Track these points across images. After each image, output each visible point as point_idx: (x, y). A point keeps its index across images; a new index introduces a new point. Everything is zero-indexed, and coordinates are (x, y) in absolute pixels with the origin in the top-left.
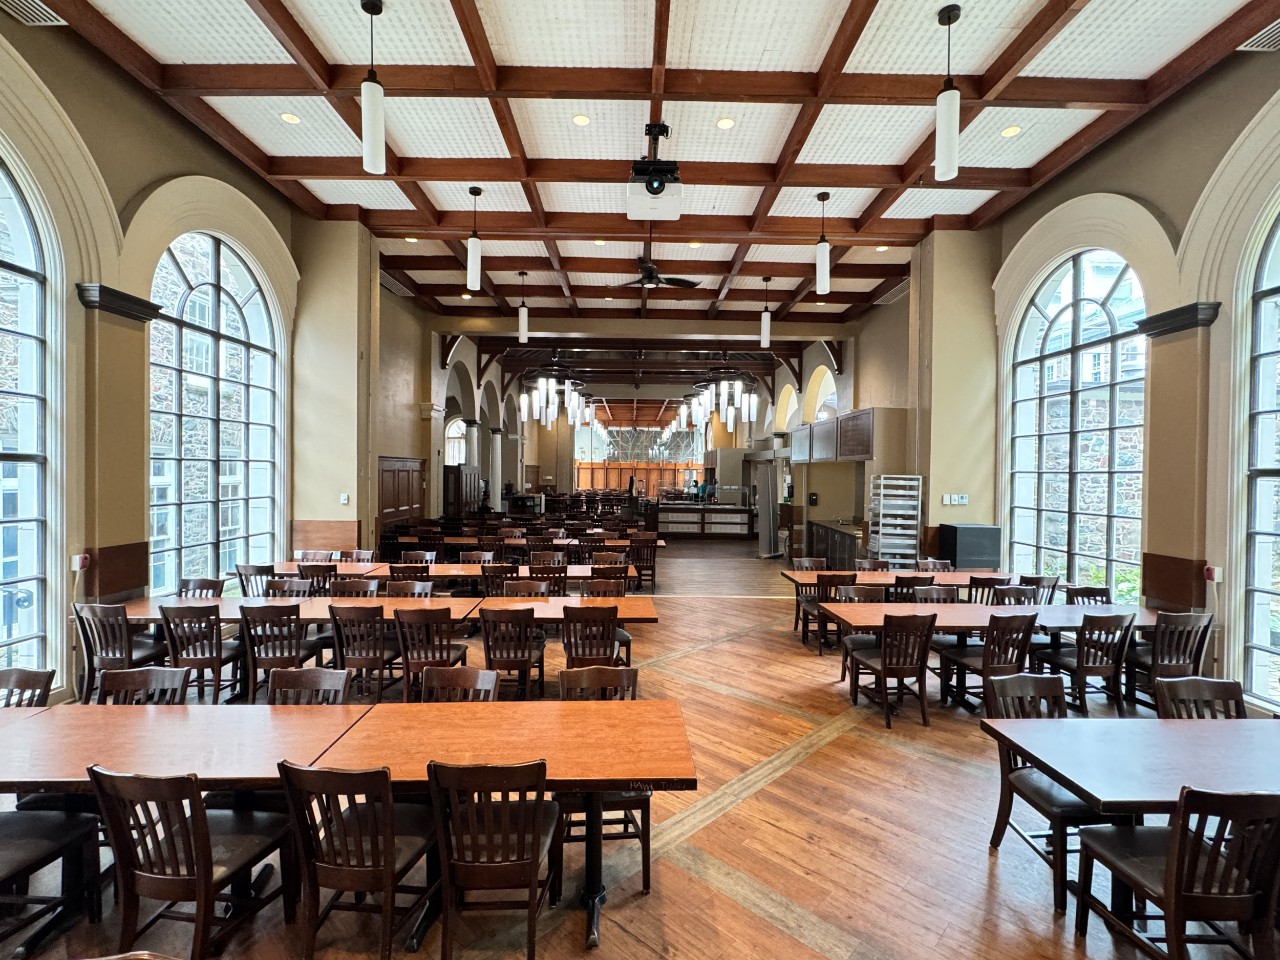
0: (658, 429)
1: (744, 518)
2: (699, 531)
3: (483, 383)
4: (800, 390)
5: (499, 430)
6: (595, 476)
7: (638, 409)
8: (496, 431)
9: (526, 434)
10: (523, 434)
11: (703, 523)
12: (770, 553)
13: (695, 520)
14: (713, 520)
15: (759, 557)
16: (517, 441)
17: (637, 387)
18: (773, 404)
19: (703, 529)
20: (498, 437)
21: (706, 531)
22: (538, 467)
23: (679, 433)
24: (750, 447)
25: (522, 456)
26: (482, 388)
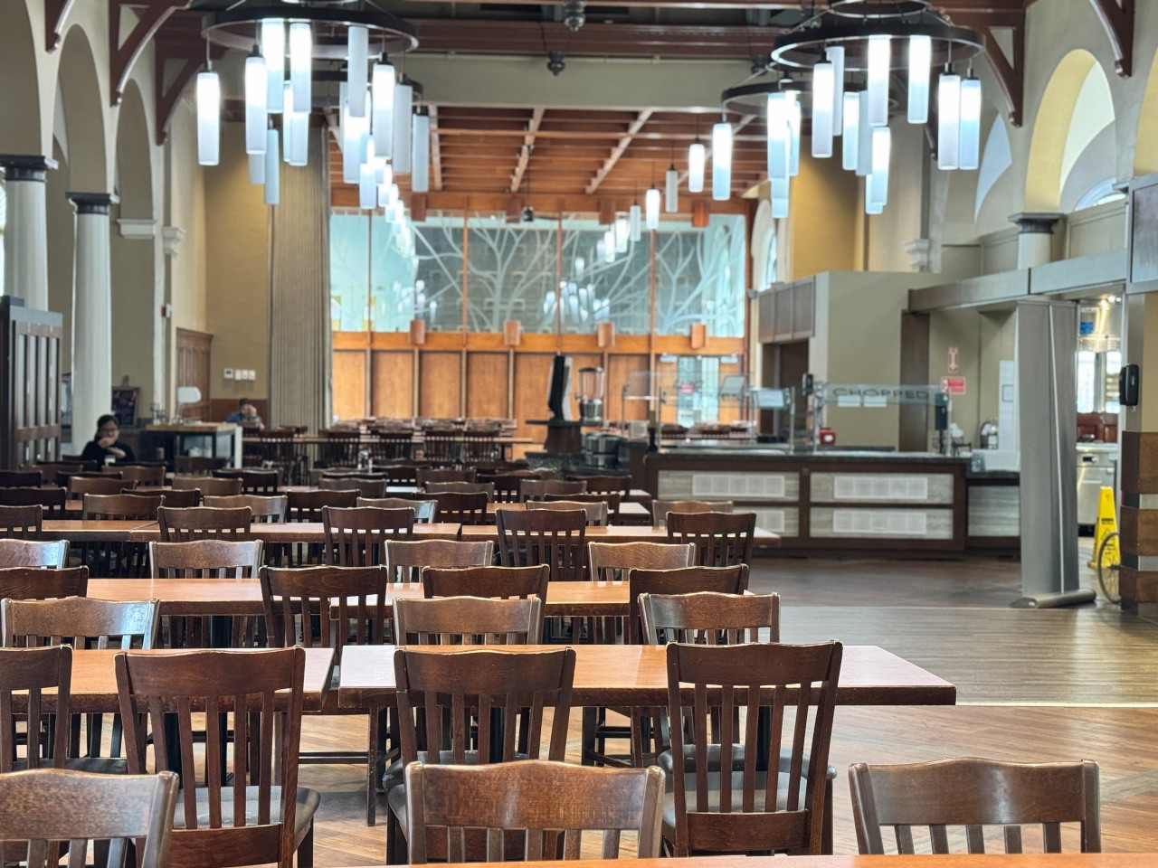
0: (590, 223)
1: (940, 487)
2: (793, 532)
3: (62, 29)
4: (1127, 65)
5: (103, 200)
6: (383, 376)
7: (539, 148)
8: (89, 203)
9: (176, 220)
10: (167, 222)
11: (804, 505)
12: (1056, 589)
13: (780, 494)
14: (839, 496)
15: (1021, 603)
16: (148, 243)
17: (555, 67)
18: (1018, 118)
19: (804, 523)
20: (99, 225)
21: (815, 532)
22: (208, 339)
23: (659, 238)
24: (924, 268)
25: (168, 298)
26: (59, 46)
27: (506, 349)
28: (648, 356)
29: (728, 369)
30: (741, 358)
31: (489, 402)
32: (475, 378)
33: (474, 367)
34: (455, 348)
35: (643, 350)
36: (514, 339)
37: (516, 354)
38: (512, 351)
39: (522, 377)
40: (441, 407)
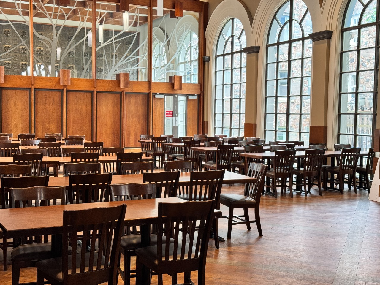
27: (62, 88)
28: (149, 94)
29: (191, 102)
30: (199, 96)
31: (49, 122)
32: (39, 107)
33: (39, 100)
34: (26, 87)
35: (146, 91)
36: (67, 81)
37: (68, 91)
38: (65, 89)
39: (71, 106)
40: (16, 126)
